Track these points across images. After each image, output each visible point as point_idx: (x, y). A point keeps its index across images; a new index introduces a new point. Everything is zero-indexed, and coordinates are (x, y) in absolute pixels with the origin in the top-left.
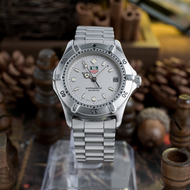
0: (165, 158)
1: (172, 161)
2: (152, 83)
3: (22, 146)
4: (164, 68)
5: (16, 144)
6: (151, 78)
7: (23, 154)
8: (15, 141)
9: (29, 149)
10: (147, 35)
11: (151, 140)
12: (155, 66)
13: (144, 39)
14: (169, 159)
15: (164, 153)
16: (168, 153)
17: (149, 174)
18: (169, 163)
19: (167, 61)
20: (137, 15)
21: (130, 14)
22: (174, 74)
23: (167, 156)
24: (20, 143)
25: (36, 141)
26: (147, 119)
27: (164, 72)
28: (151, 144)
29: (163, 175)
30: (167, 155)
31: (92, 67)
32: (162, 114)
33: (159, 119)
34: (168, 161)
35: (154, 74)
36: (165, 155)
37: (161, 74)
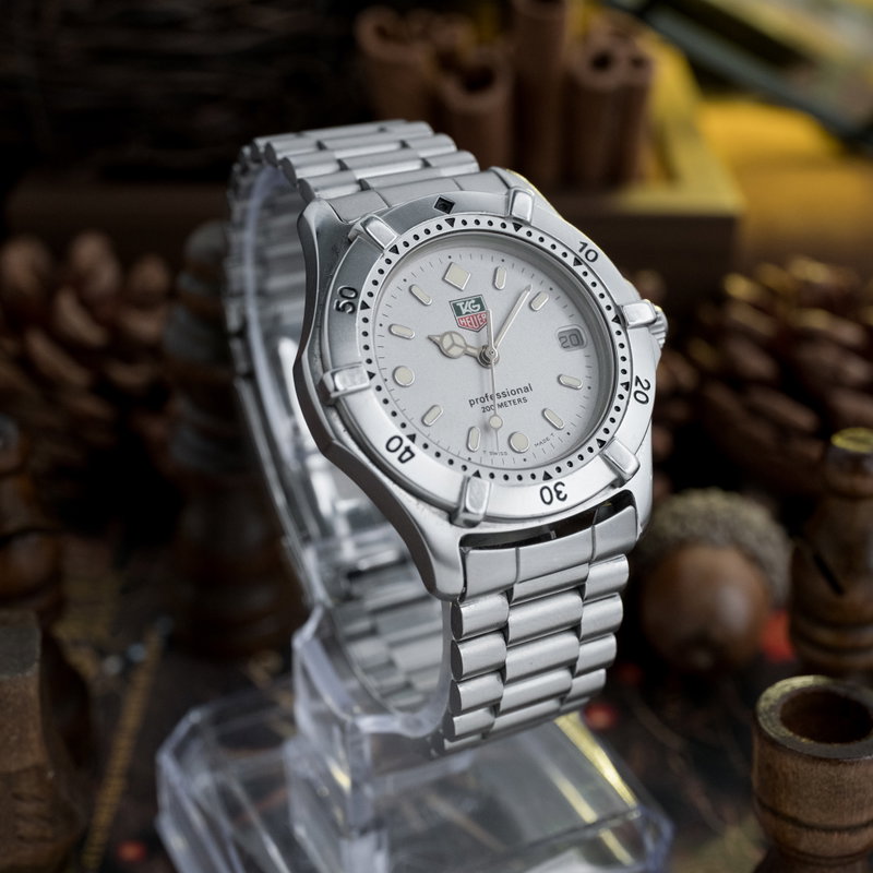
0: (769, 724)
1: (803, 735)
2: (704, 376)
3: (112, 666)
4: (759, 307)
5: (83, 660)
6: (704, 353)
7: (114, 703)
8: (76, 643)
9: (142, 680)
10: (685, 157)
11: (703, 641)
12: (721, 299)
13: (669, 174)
14: (790, 729)
15: (767, 699)
16: (785, 700)
17: (696, 794)
18: (788, 746)
19: (773, 276)
20: (640, 63)
21: (602, 62)
22: (809, 337)
23: (778, 715)
24: (101, 653)
25: (172, 644)
26: (682, 544)
27: (761, 326)
28: (702, 660)
29: (760, 801)
30: (779, 708)
31: (461, 305)
32: (754, 517)
33: (738, 544)
34: (782, 737)
35: (717, 335)
36: (772, 708)
37: (747, 334)
